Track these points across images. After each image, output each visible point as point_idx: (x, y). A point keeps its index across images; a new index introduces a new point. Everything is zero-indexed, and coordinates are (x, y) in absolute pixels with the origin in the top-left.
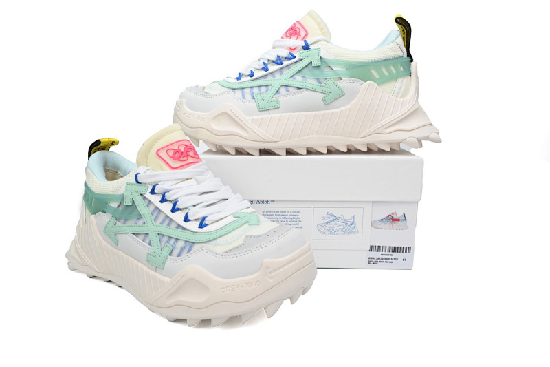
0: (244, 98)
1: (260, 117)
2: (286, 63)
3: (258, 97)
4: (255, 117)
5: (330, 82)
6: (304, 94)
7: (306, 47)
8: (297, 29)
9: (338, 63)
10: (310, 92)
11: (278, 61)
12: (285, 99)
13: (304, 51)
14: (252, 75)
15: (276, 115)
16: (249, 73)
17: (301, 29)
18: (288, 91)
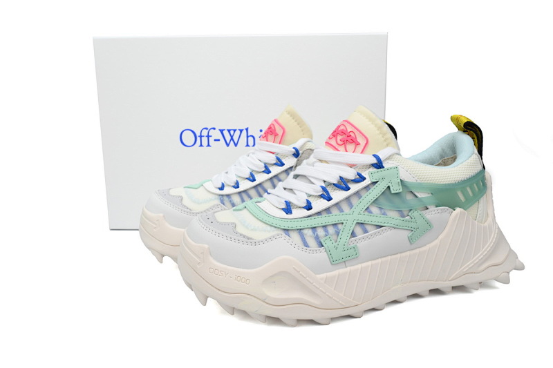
0: (306, 245)
1: (336, 273)
2: (354, 188)
3: (328, 243)
4: (329, 274)
5: (415, 214)
6: (387, 234)
7: (379, 165)
8: (351, 134)
9: (422, 187)
10: (393, 230)
11: (343, 184)
12: (364, 242)
13: (375, 170)
14: (309, 207)
15: (356, 267)
16: (305, 205)
17: (357, 133)
18: (366, 231)
